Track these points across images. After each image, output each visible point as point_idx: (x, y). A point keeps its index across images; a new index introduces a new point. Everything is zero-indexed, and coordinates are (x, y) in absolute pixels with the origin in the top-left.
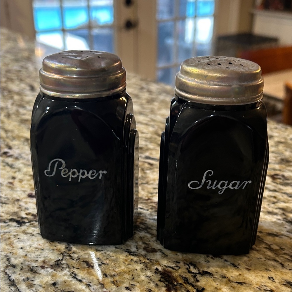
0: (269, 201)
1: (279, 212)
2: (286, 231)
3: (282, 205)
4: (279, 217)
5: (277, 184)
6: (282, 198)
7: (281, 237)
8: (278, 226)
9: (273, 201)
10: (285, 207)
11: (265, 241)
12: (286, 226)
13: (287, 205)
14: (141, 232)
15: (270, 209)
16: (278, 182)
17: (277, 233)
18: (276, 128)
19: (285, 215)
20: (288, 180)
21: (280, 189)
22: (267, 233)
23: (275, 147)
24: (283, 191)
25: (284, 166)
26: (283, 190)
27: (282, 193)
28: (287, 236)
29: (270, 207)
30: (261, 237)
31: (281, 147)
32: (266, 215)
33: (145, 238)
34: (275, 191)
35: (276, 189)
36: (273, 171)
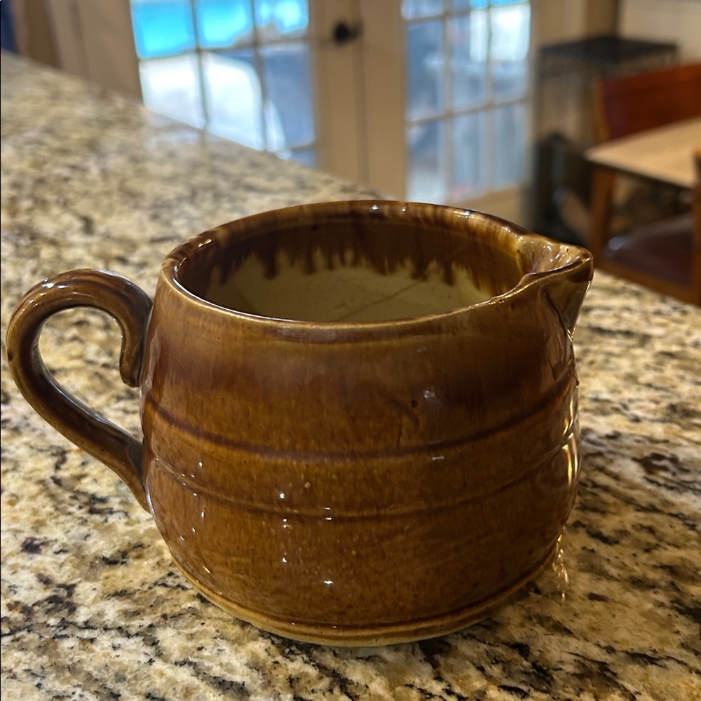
0: (637, 543)
1: (662, 579)
2: (678, 643)
3: (669, 555)
4: (661, 597)
5: (659, 485)
6: (670, 531)
7: (665, 667)
8: (657, 626)
9: (648, 544)
10: (678, 562)
11: (620, 682)
12: (678, 627)
13: (681, 553)
14: (292, 661)
15: (638, 571)
16: (661, 481)
17: (655, 651)
18: (658, 313)
19: (678, 590)
20: (687, 471)
21: (667, 503)
22: (627, 652)
23: (655, 369)
24: (674, 511)
25: (676, 427)
26: (673, 505)
27: (671, 515)
28: (679, 662)
29: (637, 564)
30: (611, 668)
31: (670, 370)
32: (627, 589)
33: (303, 682)
34: (652, 509)
35: (656, 502)
36: (648, 444)
